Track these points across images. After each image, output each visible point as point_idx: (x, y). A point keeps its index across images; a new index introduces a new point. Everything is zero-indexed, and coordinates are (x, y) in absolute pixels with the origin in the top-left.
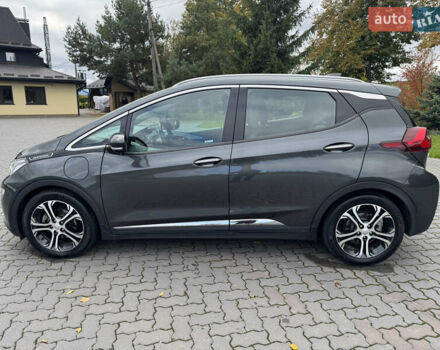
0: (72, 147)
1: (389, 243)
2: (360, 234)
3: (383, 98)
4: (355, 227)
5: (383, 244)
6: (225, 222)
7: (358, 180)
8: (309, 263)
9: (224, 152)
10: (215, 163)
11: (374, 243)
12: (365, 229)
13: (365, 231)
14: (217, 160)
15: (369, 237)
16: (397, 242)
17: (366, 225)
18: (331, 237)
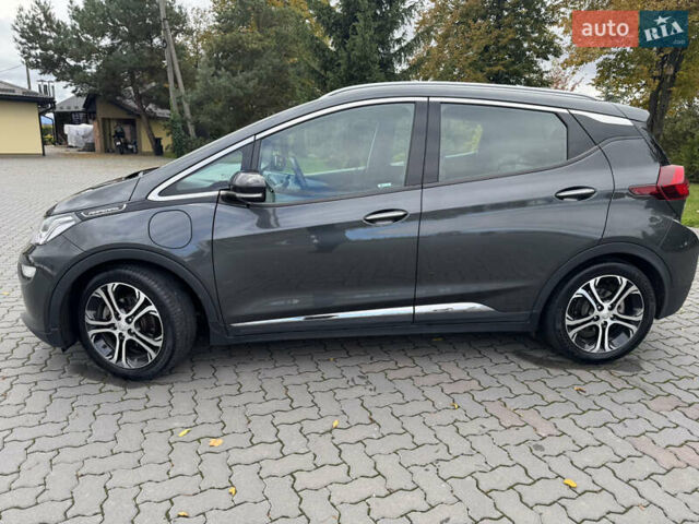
0: (160, 194)
1: (634, 329)
2: (598, 318)
3: (629, 123)
4: (592, 308)
5: (627, 331)
6: (408, 310)
7: (600, 241)
8: (526, 365)
9: (409, 202)
10: (396, 219)
11: (615, 331)
12: (605, 311)
13: (605, 314)
14: (401, 213)
15: (610, 323)
16: (645, 328)
17: (607, 305)
18: (559, 326)
